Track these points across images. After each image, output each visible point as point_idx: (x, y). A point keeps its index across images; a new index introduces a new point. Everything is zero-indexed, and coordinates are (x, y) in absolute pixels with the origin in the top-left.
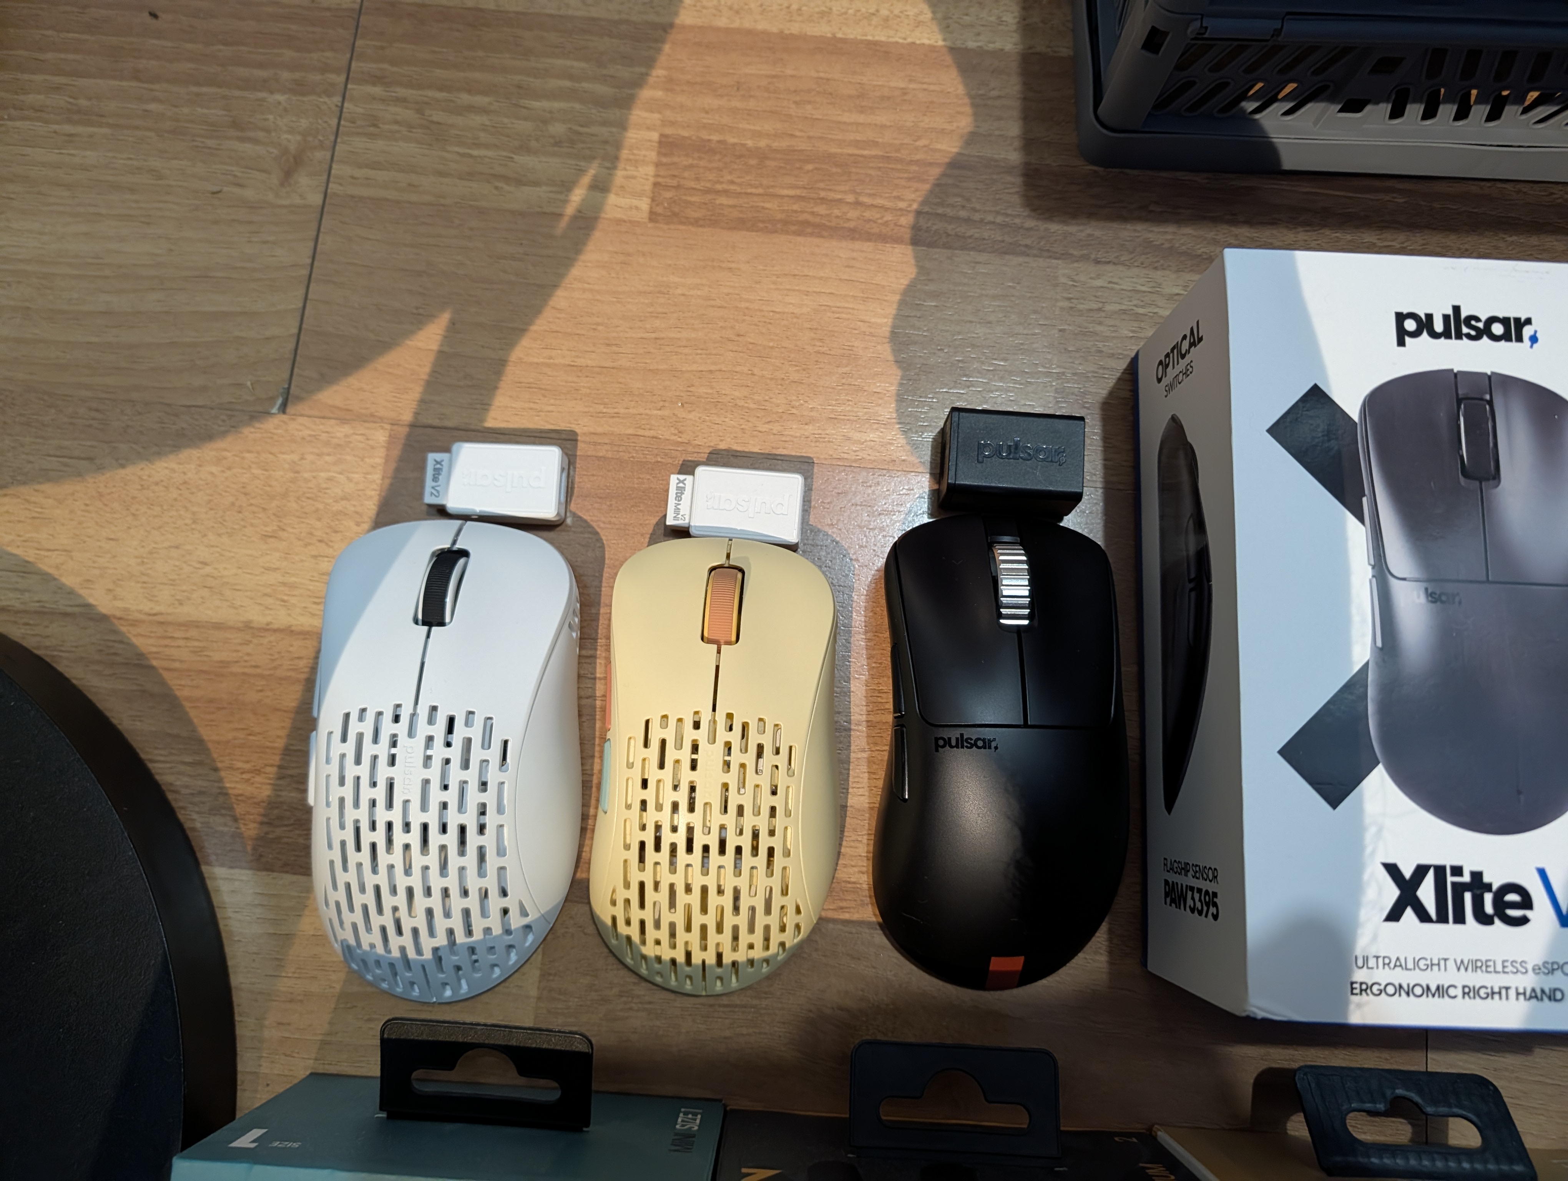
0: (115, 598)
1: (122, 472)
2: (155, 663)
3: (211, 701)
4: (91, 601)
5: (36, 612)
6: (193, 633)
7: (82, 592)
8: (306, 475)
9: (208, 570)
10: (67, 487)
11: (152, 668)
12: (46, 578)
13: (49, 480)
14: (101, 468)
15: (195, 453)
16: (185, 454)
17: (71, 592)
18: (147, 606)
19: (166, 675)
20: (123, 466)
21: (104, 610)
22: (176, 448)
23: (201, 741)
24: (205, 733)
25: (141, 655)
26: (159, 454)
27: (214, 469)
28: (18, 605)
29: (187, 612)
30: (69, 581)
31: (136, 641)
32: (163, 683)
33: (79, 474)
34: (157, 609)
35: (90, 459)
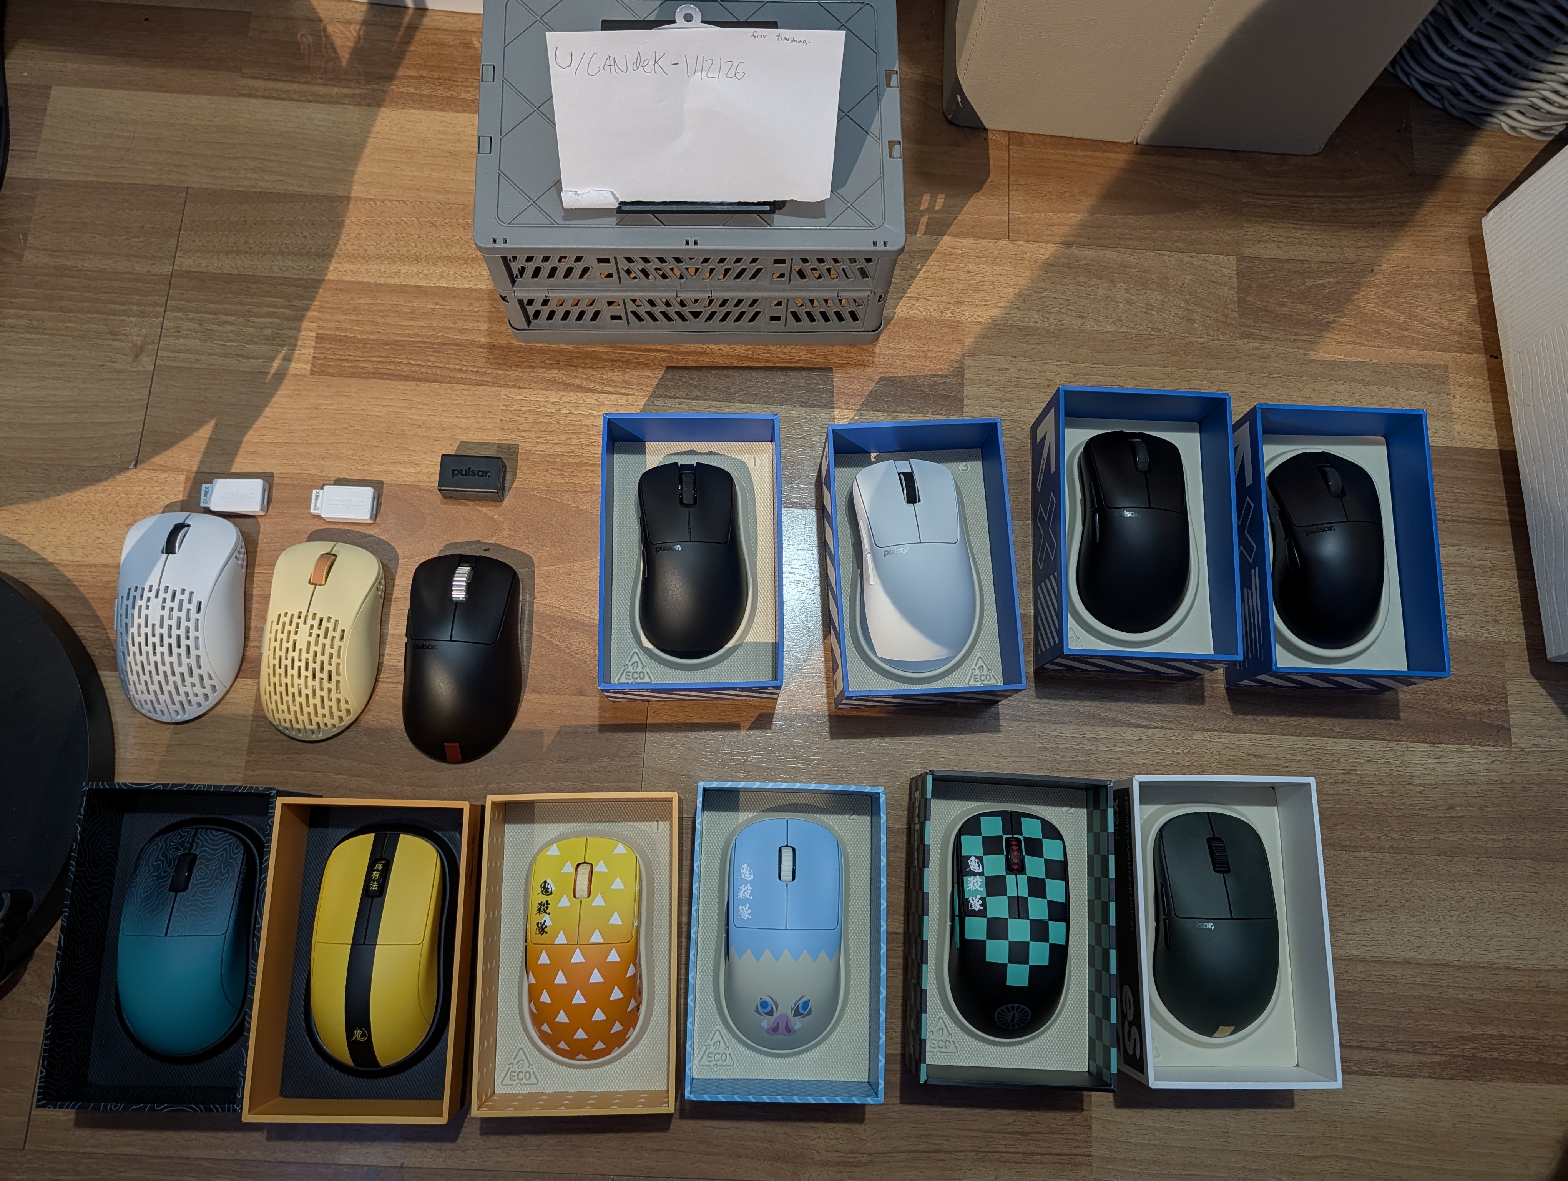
0: (56, 555)
1: (58, 498)
2: (75, 583)
3: (102, 599)
4: (45, 557)
5: (19, 563)
6: (93, 569)
7: (40, 553)
8: (147, 496)
9: (100, 540)
10: (32, 505)
11: (75, 585)
12: (23, 546)
13: (23, 502)
14: (48, 496)
15: (93, 488)
16: (88, 488)
17: (35, 553)
18: (71, 558)
19: (81, 588)
20: (59, 495)
21: (50, 560)
22: (85, 486)
23: (98, 617)
24: (99, 613)
25: (69, 580)
26: (76, 489)
27: (102, 495)
28: (10, 560)
29: (90, 560)
30: (34, 548)
31: (66, 574)
32: (79, 592)
33: (38, 499)
34: (76, 559)
35: (43, 492)
